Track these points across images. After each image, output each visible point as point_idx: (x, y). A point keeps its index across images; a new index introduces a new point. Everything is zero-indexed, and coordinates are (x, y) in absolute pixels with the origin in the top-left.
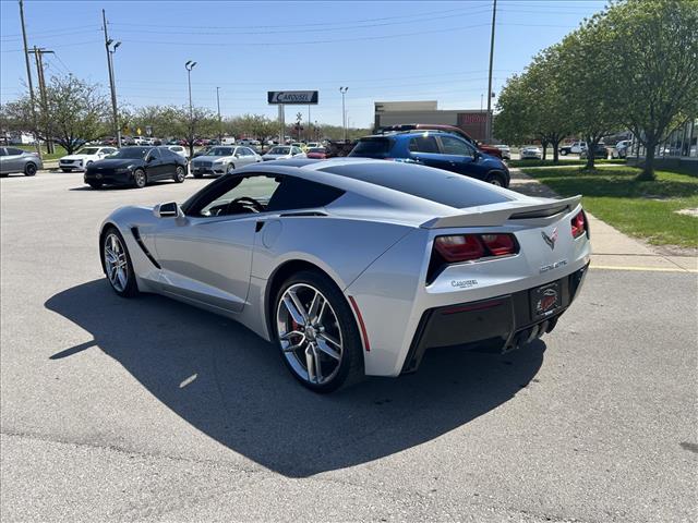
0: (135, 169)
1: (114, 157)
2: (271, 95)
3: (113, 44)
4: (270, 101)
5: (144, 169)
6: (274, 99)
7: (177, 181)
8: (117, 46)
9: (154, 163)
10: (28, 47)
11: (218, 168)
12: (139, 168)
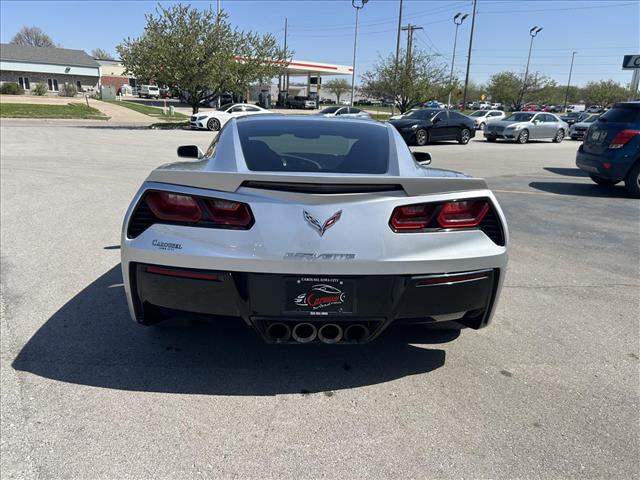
0: (418, 129)
1: (408, 118)
2: (627, 59)
3: (461, 17)
4: (626, 65)
5: (427, 129)
6: (631, 63)
7: (461, 143)
8: (464, 18)
9: (439, 124)
10: (402, 26)
11: (509, 133)
12: (423, 128)
